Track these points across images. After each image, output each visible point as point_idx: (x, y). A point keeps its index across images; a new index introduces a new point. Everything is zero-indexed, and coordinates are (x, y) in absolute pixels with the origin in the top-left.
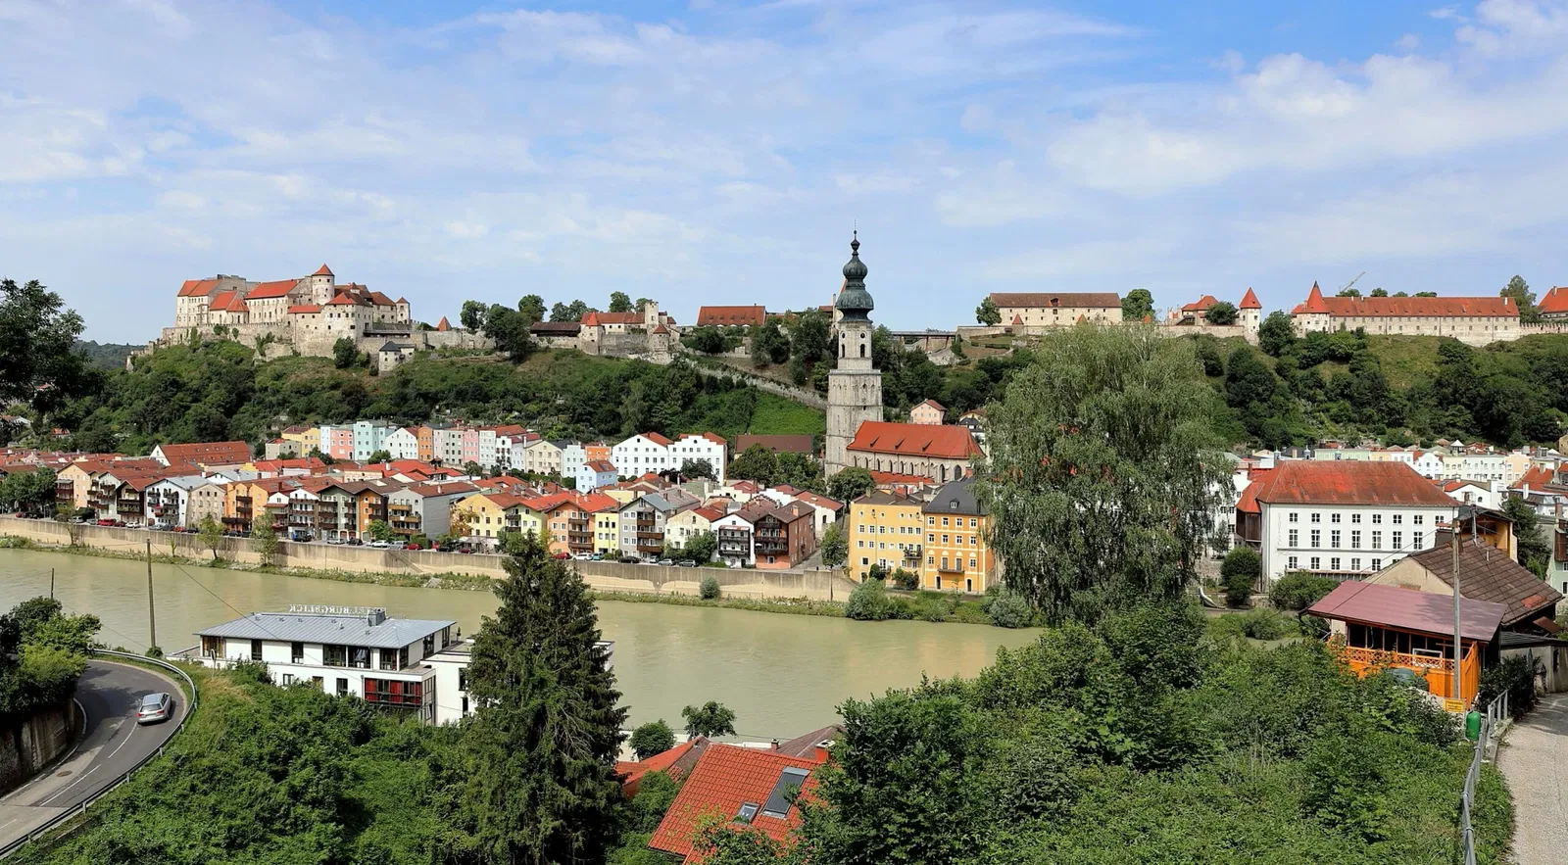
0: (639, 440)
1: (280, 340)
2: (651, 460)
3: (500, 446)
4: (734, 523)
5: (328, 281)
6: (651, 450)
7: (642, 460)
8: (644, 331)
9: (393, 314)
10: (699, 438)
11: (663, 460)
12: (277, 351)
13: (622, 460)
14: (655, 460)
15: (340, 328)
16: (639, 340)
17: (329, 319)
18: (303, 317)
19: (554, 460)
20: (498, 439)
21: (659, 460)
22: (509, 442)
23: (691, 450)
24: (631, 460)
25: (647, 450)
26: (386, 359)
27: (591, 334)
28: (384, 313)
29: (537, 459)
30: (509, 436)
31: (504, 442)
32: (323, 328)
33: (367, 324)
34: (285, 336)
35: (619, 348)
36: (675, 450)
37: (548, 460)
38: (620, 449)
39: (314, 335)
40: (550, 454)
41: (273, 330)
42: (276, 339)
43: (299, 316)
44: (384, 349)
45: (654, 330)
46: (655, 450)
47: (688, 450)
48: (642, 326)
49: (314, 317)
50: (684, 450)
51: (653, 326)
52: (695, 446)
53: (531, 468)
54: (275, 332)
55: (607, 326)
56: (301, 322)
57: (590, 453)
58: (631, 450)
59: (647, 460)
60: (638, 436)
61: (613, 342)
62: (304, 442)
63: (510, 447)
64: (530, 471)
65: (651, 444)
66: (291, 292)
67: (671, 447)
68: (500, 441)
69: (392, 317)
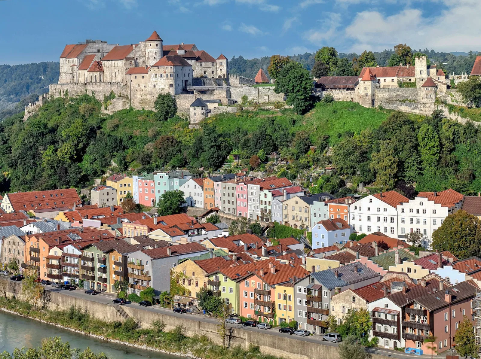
0: (371, 201)
1: (120, 96)
2: (382, 219)
3: (263, 198)
4: (386, 306)
5: (157, 45)
6: (382, 210)
7: (374, 219)
8: (413, 85)
9: (214, 69)
10: (425, 200)
11: (392, 220)
12: (119, 105)
13: (357, 217)
14: (385, 219)
15: (162, 87)
16: (408, 92)
17: (154, 79)
18: (136, 77)
19: (304, 215)
20: (262, 192)
21: (389, 220)
22: (270, 195)
23: (418, 211)
24: (365, 218)
25: (378, 209)
26: (195, 114)
27: (365, 89)
28: (206, 69)
29: (291, 213)
30: (269, 189)
31: (266, 196)
32: (150, 87)
33: (186, 81)
34: (124, 93)
35: (391, 101)
36: (403, 210)
37: (299, 214)
38: (356, 207)
39: (143, 92)
40: (300, 209)
41: (114, 88)
42: (116, 96)
43: (133, 76)
44: (194, 105)
45: (422, 83)
46: (385, 210)
47: (415, 211)
48: (413, 80)
49: (143, 77)
50: (411, 211)
51: (422, 80)
52: (421, 208)
53: (286, 220)
54: (116, 90)
55: (382, 79)
56: (135, 81)
57: (332, 210)
58: (364, 209)
59: (379, 219)
60: (370, 197)
61: (386, 95)
62: (119, 189)
63: (271, 200)
64: (286, 223)
65: (382, 205)
66: (129, 56)
67: (399, 207)
68: (262, 193)
69: (213, 72)
